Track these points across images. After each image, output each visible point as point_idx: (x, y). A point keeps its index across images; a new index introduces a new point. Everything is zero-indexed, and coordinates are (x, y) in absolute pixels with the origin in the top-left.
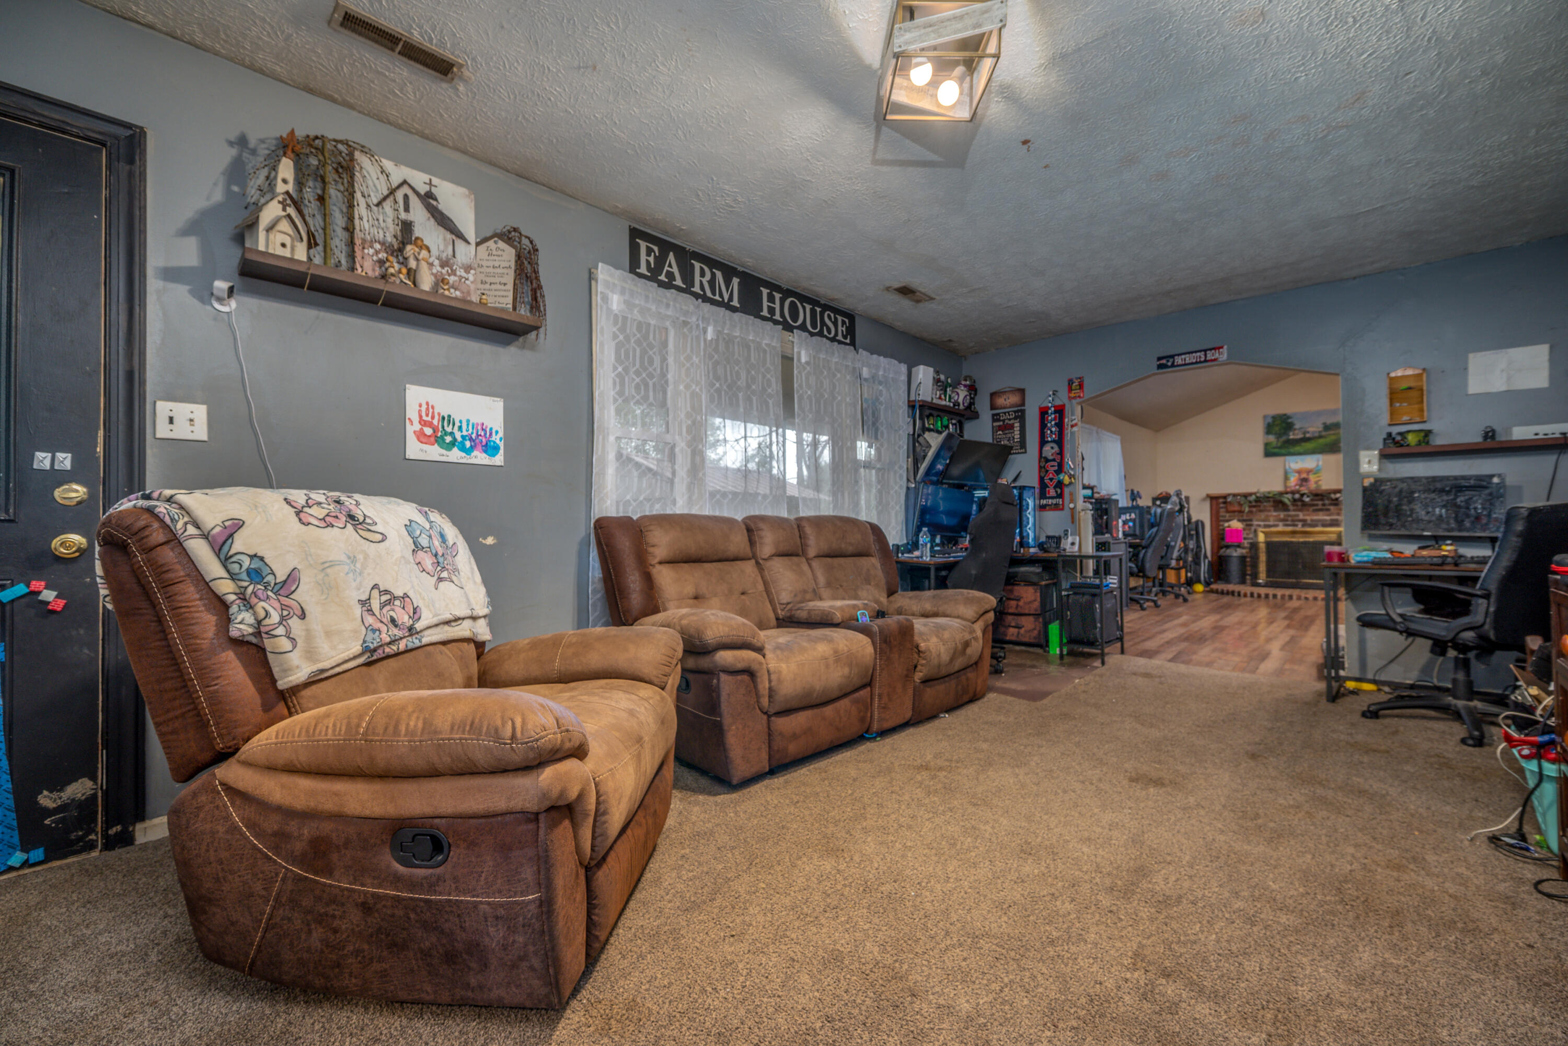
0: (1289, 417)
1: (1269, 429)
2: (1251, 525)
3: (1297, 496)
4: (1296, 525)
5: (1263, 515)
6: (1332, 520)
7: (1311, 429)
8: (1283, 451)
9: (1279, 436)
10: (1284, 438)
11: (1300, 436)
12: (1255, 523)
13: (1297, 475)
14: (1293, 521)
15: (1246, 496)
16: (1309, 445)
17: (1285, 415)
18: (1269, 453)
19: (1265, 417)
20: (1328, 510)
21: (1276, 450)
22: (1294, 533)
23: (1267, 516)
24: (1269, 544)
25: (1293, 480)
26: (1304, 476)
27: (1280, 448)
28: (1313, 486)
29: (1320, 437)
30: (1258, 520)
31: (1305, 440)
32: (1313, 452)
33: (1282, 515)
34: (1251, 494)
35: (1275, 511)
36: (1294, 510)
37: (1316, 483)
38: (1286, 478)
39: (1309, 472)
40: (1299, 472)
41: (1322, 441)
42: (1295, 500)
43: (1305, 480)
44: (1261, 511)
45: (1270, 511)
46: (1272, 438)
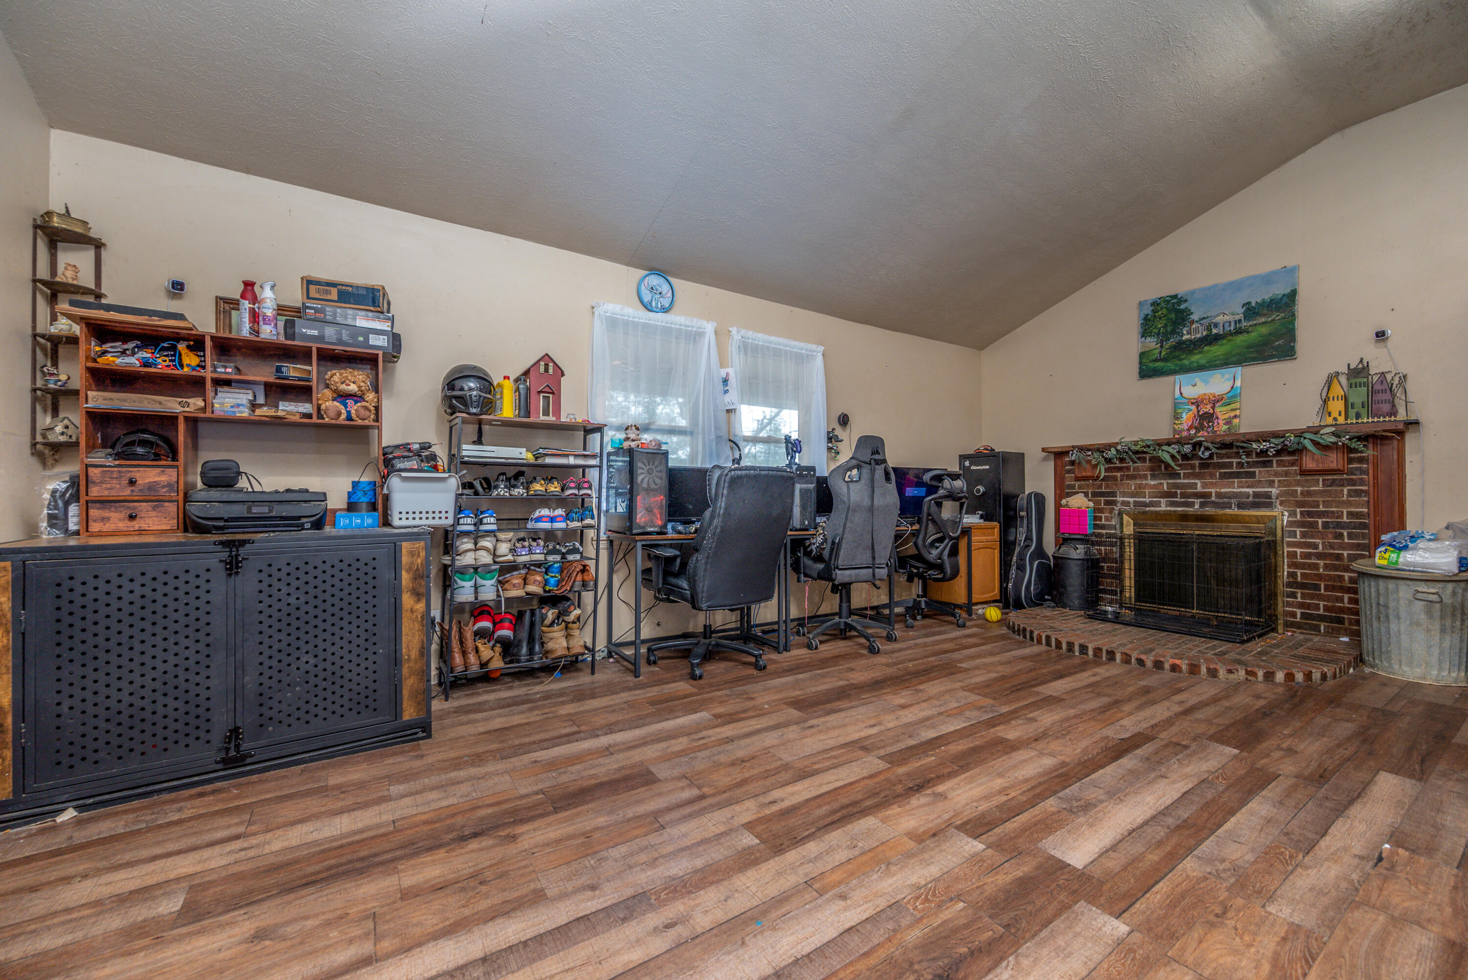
0: (1180, 300)
1: (1147, 327)
2: (1114, 503)
3: (1187, 449)
4: (1192, 505)
5: (1132, 485)
6: (1256, 495)
7: (1220, 319)
8: (1170, 365)
9: (1163, 337)
10: (1172, 341)
11: (1202, 333)
12: (1120, 499)
13: (1193, 408)
14: (1183, 495)
15: (1101, 449)
16: (1217, 350)
17: (1175, 296)
18: (1147, 372)
19: (1141, 304)
20: (1252, 475)
21: (1159, 364)
22: (1184, 517)
23: (1140, 486)
24: (1140, 539)
25: (1187, 417)
26: (1208, 408)
27: (1165, 360)
28: (1222, 428)
29: (1239, 332)
30: (1124, 494)
31: (1211, 339)
32: (1225, 363)
33: (1165, 484)
34: (1109, 446)
35: (1153, 477)
36: (1186, 476)
37: (1228, 422)
38: (1177, 417)
39: (1216, 401)
40: (1197, 403)
41: (1240, 339)
42: (1185, 457)
43: (1209, 417)
44: (1130, 477)
45: (1145, 477)
46: (1151, 343)
